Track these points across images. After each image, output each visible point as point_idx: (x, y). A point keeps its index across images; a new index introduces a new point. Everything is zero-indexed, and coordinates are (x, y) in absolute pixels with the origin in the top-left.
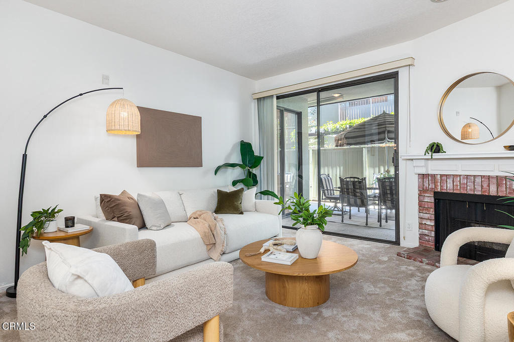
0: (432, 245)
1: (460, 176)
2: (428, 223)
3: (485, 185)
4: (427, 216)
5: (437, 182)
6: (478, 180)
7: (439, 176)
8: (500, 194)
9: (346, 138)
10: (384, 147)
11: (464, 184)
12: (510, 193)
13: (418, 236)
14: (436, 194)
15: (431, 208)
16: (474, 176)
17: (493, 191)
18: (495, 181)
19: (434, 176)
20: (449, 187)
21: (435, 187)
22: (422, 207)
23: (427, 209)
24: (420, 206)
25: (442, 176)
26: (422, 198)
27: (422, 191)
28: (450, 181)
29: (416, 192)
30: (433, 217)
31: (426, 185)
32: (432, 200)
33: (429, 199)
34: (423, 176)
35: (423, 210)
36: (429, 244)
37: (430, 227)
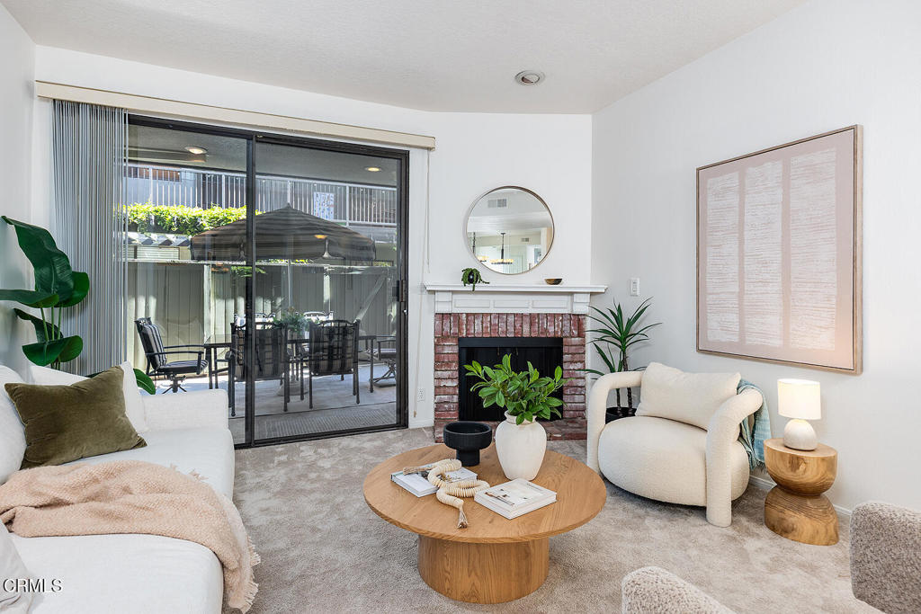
0: (454, 415)
1: (491, 314)
2: (449, 383)
3: (518, 326)
4: (446, 374)
5: (462, 324)
6: (511, 319)
7: (464, 315)
8: (533, 335)
9: (214, 246)
10: (285, 267)
11: (495, 325)
12: (542, 333)
13: (433, 406)
14: (460, 340)
15: (453, 362)
16: (507, 314)
17: (526, 332)
18: (528, 320)
19: (457, 316)
20: (477, 329)
21: (459, 330)
22: (439, 362)
23: (448, 364)
24: (437, 361)
25: (468, 315)
26: (440, 349)
27: (440, 339)
28: (478, 322)
29: (431, 341)
30: (456, 374)
31: (447, 329)
32: (456, 350)
33: (451, 349)
34: (442, 317)
35: (442, 365)
36: (450, 415)
37: (451, 391)
